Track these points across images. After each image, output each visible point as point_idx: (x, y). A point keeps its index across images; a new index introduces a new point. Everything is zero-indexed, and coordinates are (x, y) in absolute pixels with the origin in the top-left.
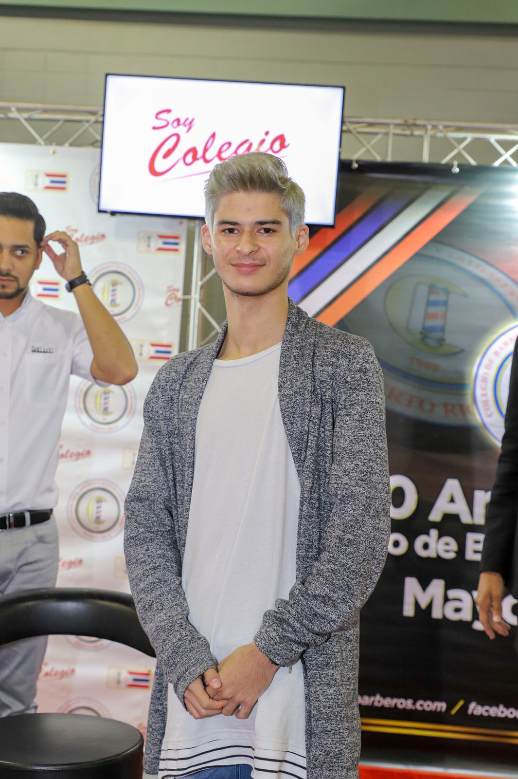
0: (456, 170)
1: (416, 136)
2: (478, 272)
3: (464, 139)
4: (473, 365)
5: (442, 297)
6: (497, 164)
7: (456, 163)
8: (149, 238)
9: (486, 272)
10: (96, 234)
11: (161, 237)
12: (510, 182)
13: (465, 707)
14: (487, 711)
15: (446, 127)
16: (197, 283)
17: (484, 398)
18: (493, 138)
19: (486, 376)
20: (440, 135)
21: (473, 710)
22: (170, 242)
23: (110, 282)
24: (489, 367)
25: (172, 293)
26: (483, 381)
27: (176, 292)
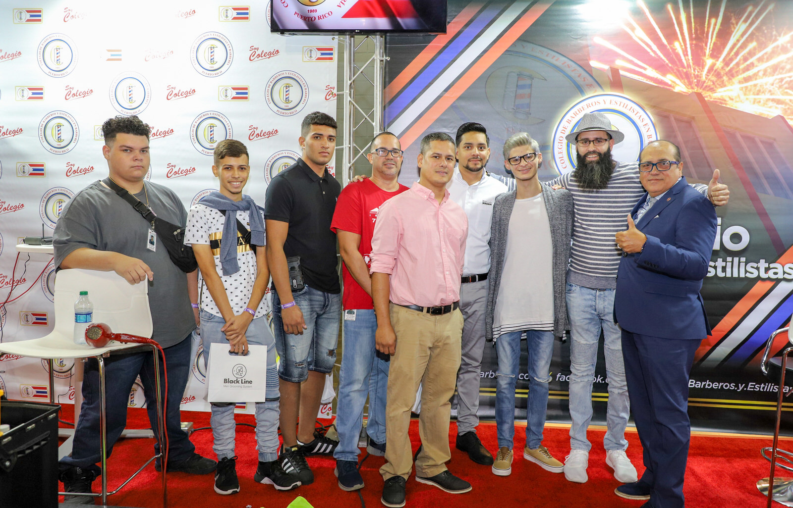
2: (554, 62)
4: (551, 131)
5: (528, 82)
8: (311, 51)
9: (560, 61)
10: (272, 51)
11: (319, 49)
16: (347, 82)
17: (560, 155)
19: (561, 139)
21: (559, 377)
22: (325, 53)
23: (285, 85)
24: (563, 132)
25: (329, 90)
26: (559, 143)
27: (332, 90)
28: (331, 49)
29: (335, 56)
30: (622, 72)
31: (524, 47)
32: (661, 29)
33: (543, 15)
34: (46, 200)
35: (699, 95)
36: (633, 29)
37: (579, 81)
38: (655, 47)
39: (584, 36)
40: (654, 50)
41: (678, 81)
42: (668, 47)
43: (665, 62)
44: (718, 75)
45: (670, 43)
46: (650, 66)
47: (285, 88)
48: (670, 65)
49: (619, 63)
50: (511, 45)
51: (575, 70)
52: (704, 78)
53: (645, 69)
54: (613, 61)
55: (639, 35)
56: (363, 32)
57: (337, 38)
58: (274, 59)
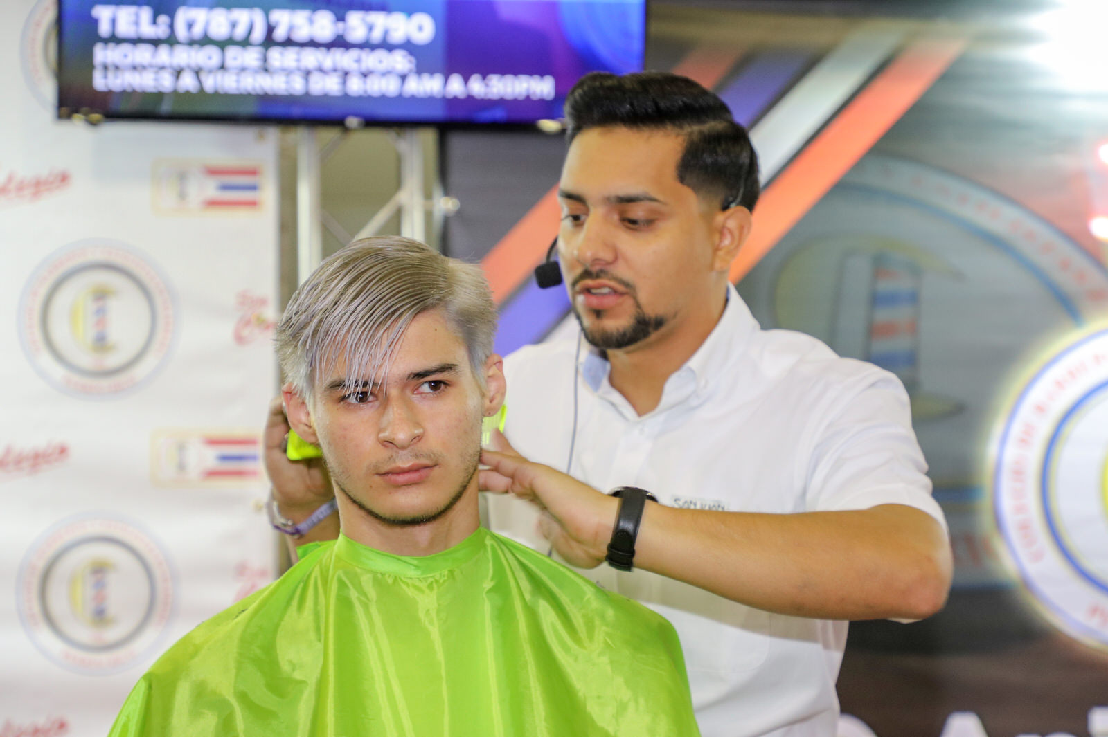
4: (988, 440)
5: (904, 284)
8: (182, 176)
10: (43, 175)
11: (213, 172)
17: (1021, 517)
23: (92, 292)
25: (247, 306)
26: (1014, 477)
27: (259, 306)
28: (253, 172)
29: (269, 195)
37: (1066, 281)
39: (1068, 141)
47: (92, 301)
50: (850, 170)
56: (372, 122)
57: (273, 134)
58: (51, 201)
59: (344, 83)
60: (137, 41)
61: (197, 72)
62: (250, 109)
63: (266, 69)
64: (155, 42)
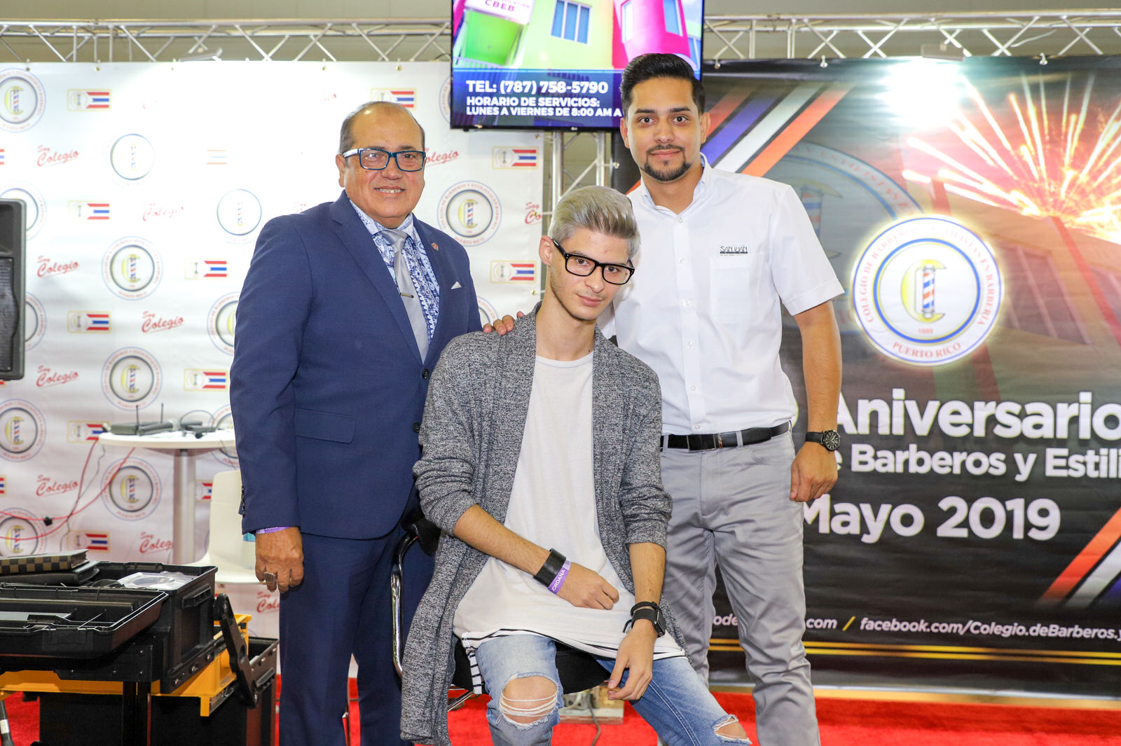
0: (824, 64)
1: (779, 31)
2: (852, 171)
3: (831, 32)
4: (851, 270)
5: (816, 200)
6: (867, 56)
7: (823, 57)
8: (504, 153)
9: (861, 171)
10: (448, 153)
11: (516, 151)
12: (881, 74)
13: (857, 623)
14: (879, 626)
15: (811, 20)
17: (864, 303)
18: (860, 30)
19: (864, 280)
20: (804, 29)
21: (865, 625)
22: (526, 157)
23: (467, 202)
24: (868, 270)
25: (531, 209)
26: (862, 285)
27: (535, 209)
28: (534, 151)
29: (540, 161)
30: (948, 187)
31: (809, 151)
32: (1003, 128)
33: (836, 107)
34: (111, 366)
35: (1057, 220)
36: (962, 127)
37: (889, 198)
38: (994, 153)
39: (893, 136)
40: (992, 157)
41: (1027, 200)
42: (1012, 153)
43: (1008, 173)
44: (1083, 193)
45: (1015, 147)
46: (988, 178)
47: (467, 206)
48: (1016, 178)
49: (943, 175)
50: (792, 149)
51: (882, 183)
52: (1063, 196)
53: (981, 183)
54: (935, 172)
55: (972, 137)
56: (582, 129)
57: (542, 135)
58: (450, 164)
59: (570, 111)
60: (484, 95)
61: (508, 108)
62: (531, 123)
63: (537, 106)
64: (491, 95)
